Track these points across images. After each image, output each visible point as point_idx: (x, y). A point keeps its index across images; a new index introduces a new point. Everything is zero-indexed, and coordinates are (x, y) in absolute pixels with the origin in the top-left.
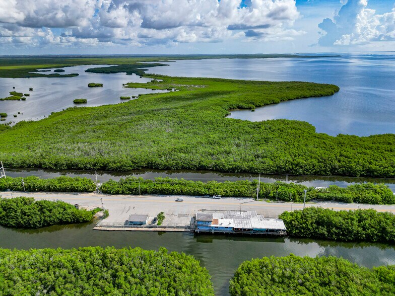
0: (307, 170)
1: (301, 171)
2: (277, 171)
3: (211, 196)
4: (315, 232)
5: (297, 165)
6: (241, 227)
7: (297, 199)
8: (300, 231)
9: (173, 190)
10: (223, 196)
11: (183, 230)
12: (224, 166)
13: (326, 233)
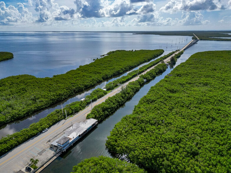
0: (65, 96)
1: (63, 97)
2: (53, 102)
3: (41, 132)
4: (105, 115)
5: (59, 95)
6: (83, 132)
7: (82, 108)
8: (101, 118)
9: (11, 146)
10: (49, 128)
11: (55, 157)
12: (19, 115)
13: (108, 113)
